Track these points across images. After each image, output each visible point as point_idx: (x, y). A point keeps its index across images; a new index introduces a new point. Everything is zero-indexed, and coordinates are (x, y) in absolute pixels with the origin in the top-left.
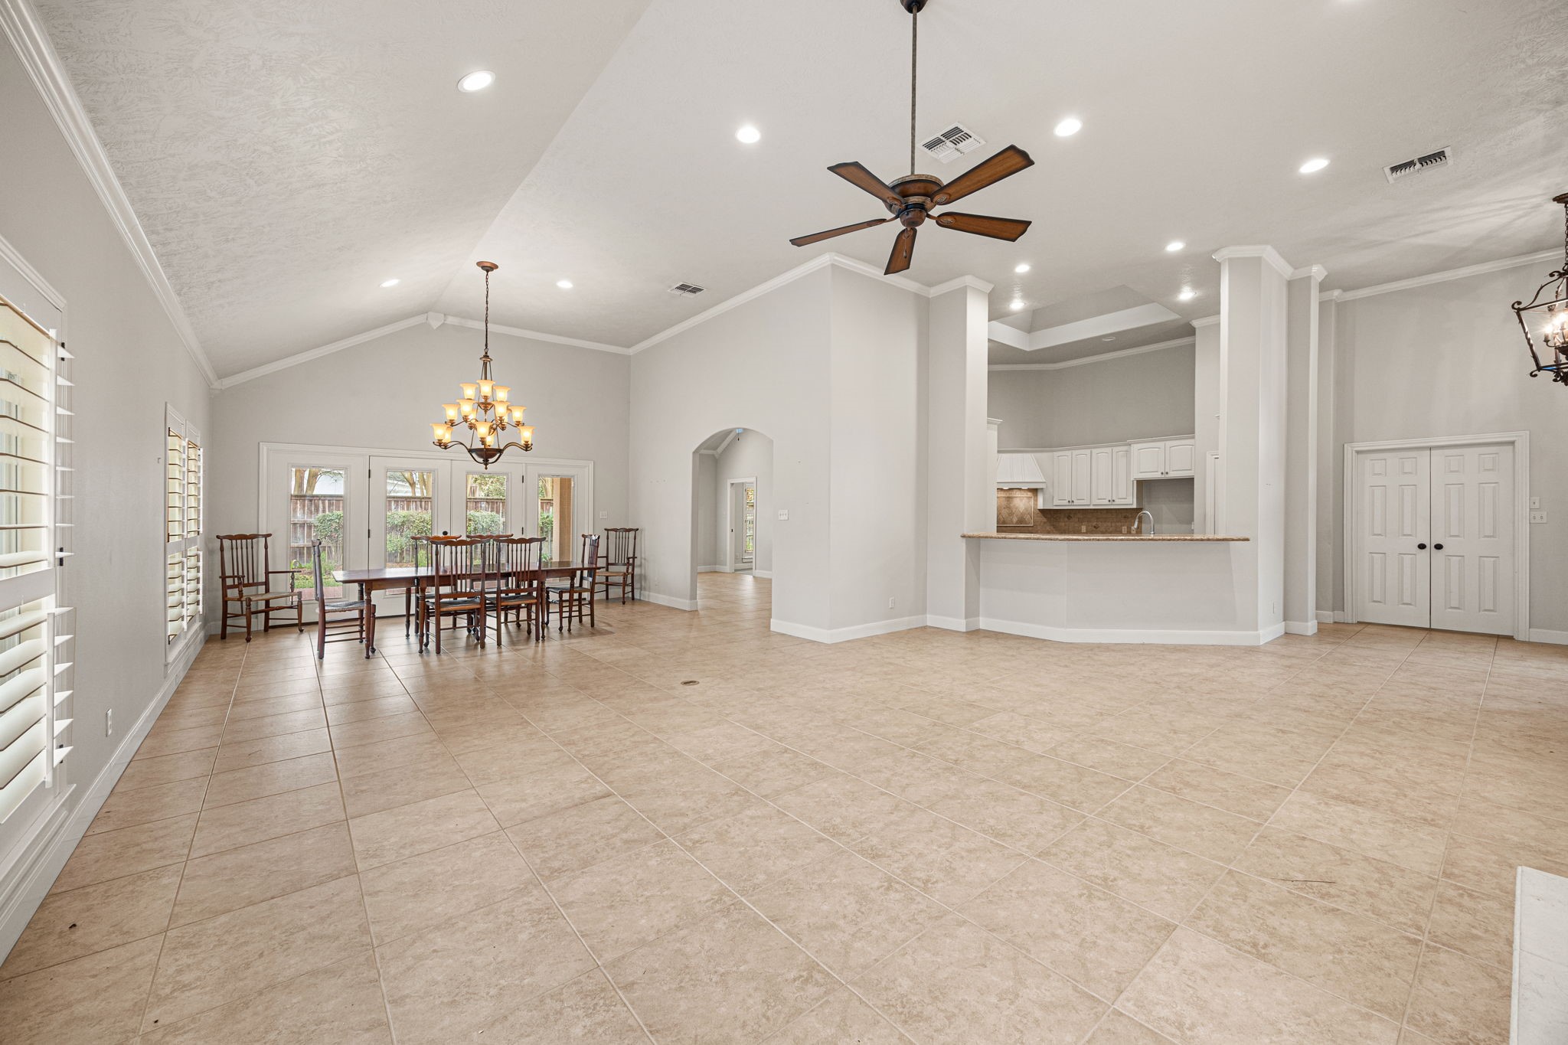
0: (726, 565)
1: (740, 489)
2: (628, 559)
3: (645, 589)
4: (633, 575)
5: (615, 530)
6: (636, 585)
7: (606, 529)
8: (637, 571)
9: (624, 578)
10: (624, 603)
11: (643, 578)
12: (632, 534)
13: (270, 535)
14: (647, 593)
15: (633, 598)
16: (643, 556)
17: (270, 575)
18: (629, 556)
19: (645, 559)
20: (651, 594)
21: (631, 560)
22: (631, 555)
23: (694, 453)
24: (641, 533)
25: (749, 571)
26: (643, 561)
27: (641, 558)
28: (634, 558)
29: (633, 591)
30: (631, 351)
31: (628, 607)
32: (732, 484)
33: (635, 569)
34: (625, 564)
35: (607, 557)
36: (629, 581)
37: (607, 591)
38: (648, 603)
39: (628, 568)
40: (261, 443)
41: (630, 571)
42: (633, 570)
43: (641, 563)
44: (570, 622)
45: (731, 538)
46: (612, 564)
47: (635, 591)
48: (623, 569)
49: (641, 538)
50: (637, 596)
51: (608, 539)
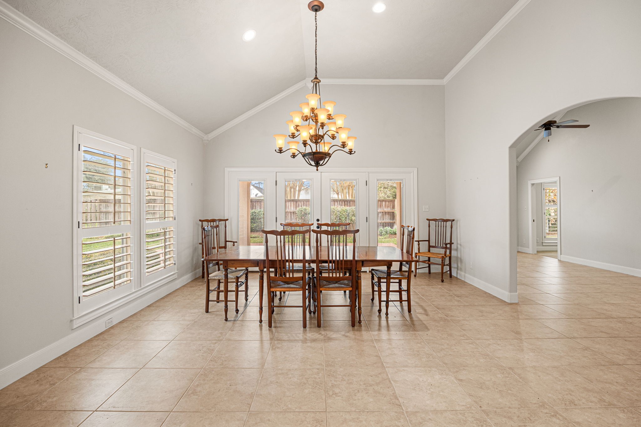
0: (528, 248)
1: (539, 188)
2: (446, 244)
3: (461, 270)
4: (450, 258)
5: (435, 220)
6: (454, 265)
7: (427, 219)
8: (454, 253)
9: (442, 261)
10: (443, 281)
11: (459, 260)
12: (449, 224)
13: (227, 220)
14: (463, 273)
15: (451, 276)
16: (459, 242)
17: (227, 242)
18: (446, 242)
19: (461, 245)
20: (467, 275)
21: (448, 246)
22: (448, 241)
23: (511, 147)
24: (457, 224)
25: (553, 254)
26: (459, 246)
27: (458, 244)
28: (451, 243)
29: (450, 270)
30: (445, 81)
31: (446, 285)
32: (533, 184)
33: (452, 252)
34: (443, 248)
35: (429, 241)
36: (447, 262)
37: (429, 267)
38: (464, 283)
39: (446, 252)
40: (225, 168)
41: (448, 253)
42: (450, 253)
43: (457, 247)
44: (387, 307)
45: (532, 225)
46: (433, 247)
47: (452, 269)
48: (442, 251)
49: (457, 228)
50: (454, 274)
51: (429, 227)
